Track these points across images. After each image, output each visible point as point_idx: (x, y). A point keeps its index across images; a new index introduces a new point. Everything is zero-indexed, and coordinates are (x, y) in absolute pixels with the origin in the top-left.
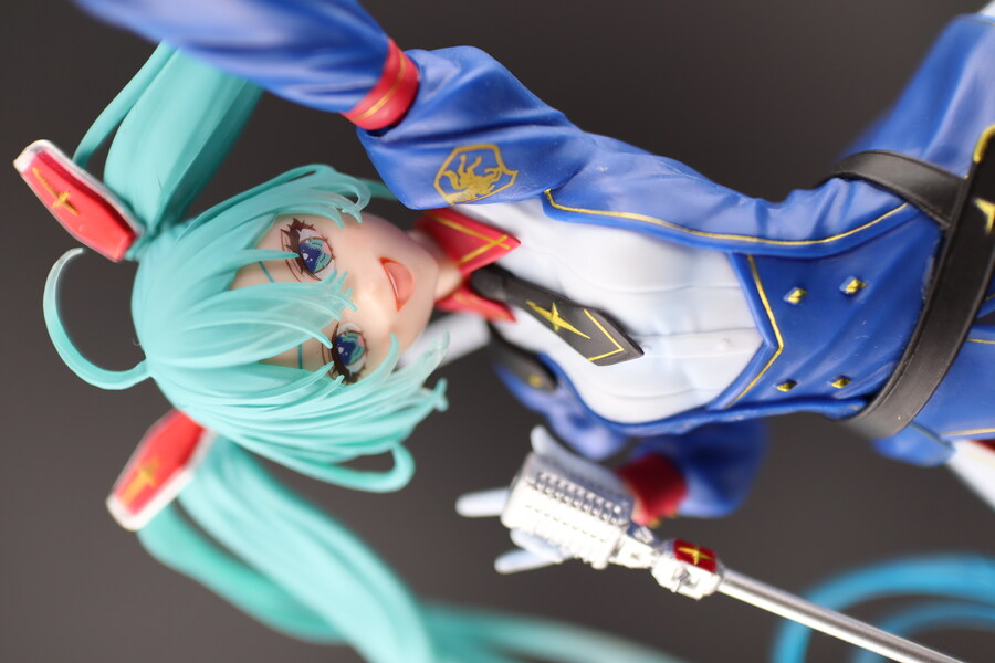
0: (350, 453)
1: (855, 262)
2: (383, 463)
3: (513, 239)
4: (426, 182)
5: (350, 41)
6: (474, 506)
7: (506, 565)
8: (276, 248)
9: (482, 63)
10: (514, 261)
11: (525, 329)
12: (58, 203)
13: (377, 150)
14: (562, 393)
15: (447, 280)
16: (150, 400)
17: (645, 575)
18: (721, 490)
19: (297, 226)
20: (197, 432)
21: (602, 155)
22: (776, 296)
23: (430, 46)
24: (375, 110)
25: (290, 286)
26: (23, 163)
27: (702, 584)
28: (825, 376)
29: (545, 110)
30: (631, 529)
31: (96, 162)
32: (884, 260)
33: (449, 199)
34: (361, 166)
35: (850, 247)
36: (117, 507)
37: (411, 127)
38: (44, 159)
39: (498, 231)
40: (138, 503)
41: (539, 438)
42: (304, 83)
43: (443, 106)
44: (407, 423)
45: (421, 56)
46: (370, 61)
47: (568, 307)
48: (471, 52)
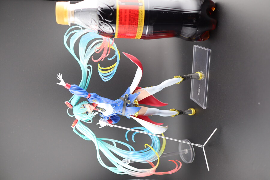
0: (88, 120)
1: (118, 104)
2: (90, 121)
3: (98, 105)
4: (92, 101)
5: (87, 94)
6: (97, 124)
7: (100, 127)
8: (82, 106)
9: (95, 94)
10: (98, 106)
11: (100, 111)
12: (67, 105)
13: (88, 100)
14: (103, 115)
15: (94, 108)
16: (74, 118)
17: (108, 126)
18: (116, 122)
19: (83, 105)
20: (78, 120)
21: (103, 99)
22: (114, 107)
23: (91, 93)
24: (88, 97)
25: (83, 108)
26: (65, 103)
27: (112, 126)
28: (118, 112)
29: (99, 96)
30: (107, 123)
31: (70, 102)
32: (120, 104)
33: (93, 102)
34: (88, 101)
35: (118, 103)
36: (72, 127)
37: (90, 98)
38: (67, 102)
39: (97, 104)
40: (73, 127)
41: (101, 118)
42: (84, 96)
43: (92, 97)
44: (92, 118)
45: (91, 94)
46: (88, 95)
47: (101, 108)
48: (94, 93)
